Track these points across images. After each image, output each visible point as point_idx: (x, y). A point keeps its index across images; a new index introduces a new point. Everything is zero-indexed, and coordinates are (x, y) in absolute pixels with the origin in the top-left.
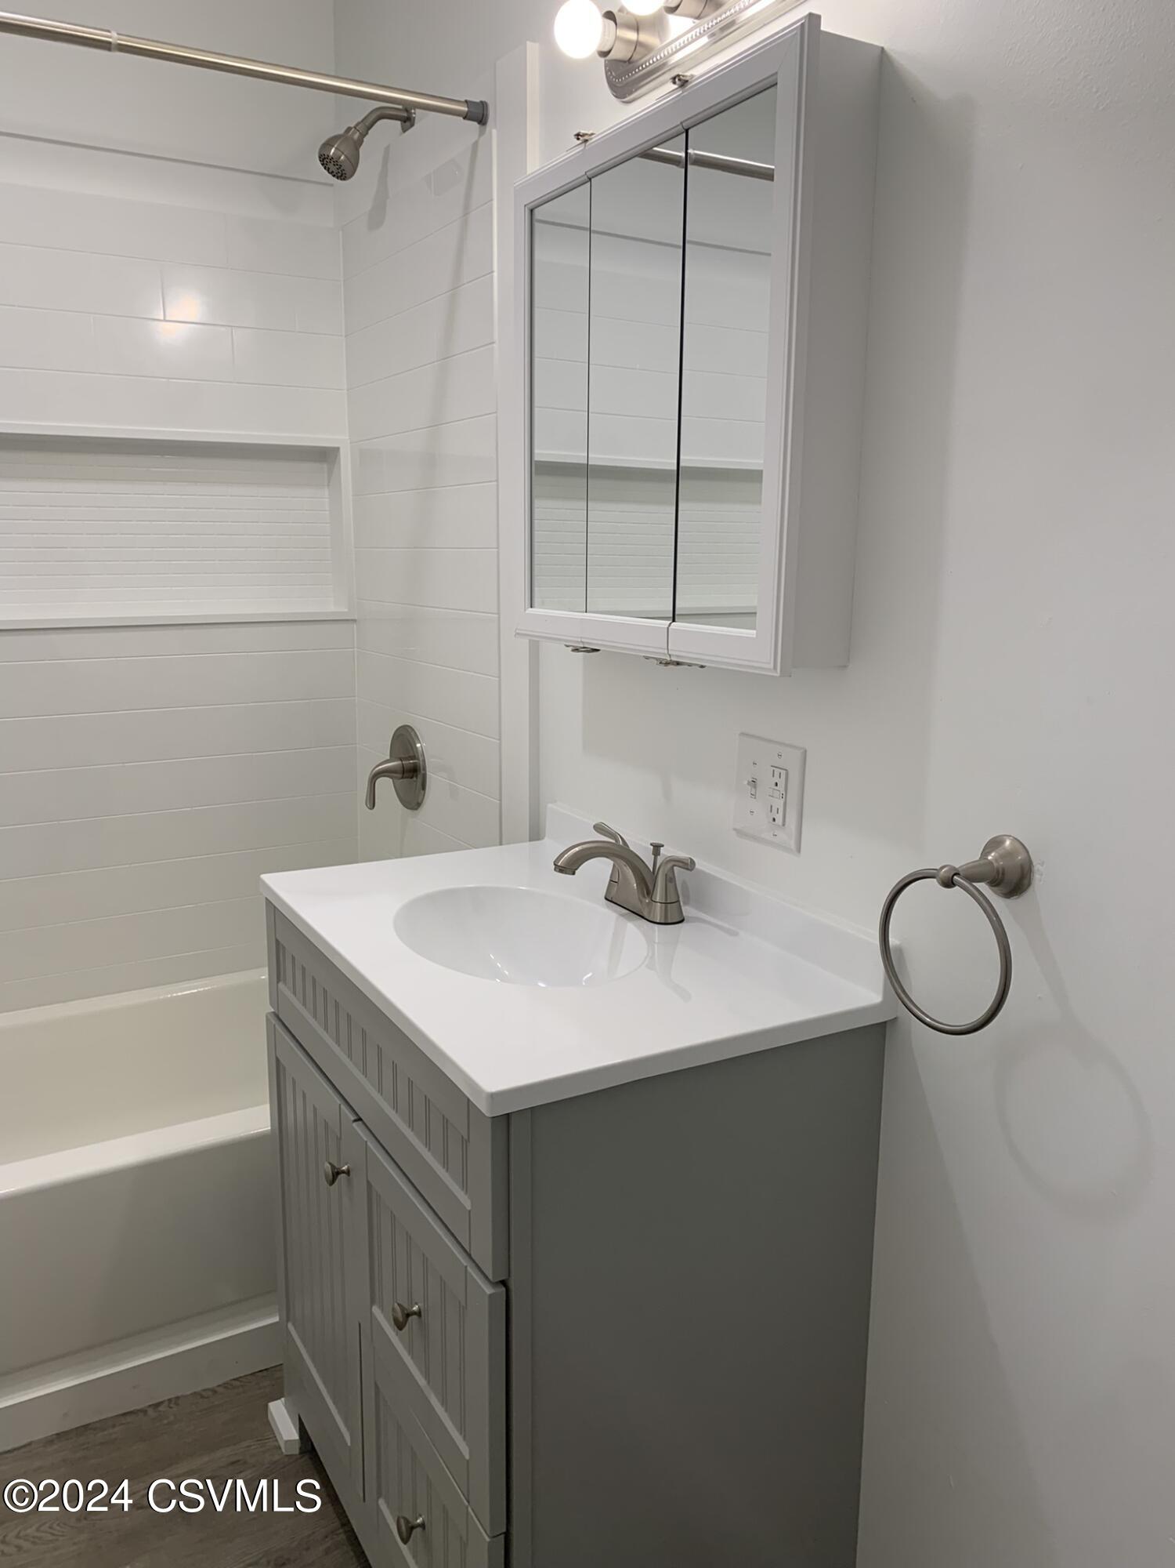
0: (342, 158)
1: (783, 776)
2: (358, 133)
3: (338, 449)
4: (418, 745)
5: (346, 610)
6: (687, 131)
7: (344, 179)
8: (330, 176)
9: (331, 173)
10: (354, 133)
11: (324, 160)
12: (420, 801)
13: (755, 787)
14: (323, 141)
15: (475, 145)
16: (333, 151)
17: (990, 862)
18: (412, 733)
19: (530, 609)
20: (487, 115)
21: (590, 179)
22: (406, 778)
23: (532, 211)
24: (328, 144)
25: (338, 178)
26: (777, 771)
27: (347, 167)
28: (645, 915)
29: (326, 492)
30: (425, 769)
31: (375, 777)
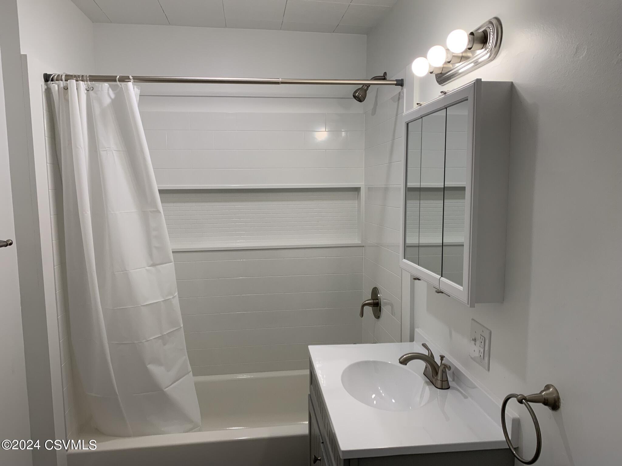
0: (360, 96)
1: (483, 340)
2: (366, 87)
3: (360, 188)
4: (379, 295)
5: (360, 243)
6: (446, 108)
7: (361, 102)
8: (357, 101)
9: (357, 100)
10: (365, 87)
11: (355, 97)
12: (379, 316)
13: (476, 341)
14: (354, 91)
15: (400, 93)
16: (357, 94)
17: (542, 396)
18: (377, 291)
19: (404, 259)
20: (403, 84)
21: (422, 118)
22: (375, 307)
23: (408, 124)
24: (355, 92)
25: (359, 102)
26: (482, 337)
27: (362, 99)
28: (434, 384)
29: (356, 202)
30: (381, 304)
31: (364, 305)
